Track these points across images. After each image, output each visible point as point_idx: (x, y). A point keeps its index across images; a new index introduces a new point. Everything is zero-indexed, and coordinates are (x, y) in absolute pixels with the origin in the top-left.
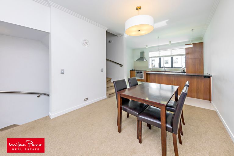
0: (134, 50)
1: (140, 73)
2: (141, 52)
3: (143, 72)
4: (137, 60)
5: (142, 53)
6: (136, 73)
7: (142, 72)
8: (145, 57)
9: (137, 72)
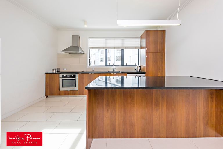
0: (58, 29)
1: (71, 77)
2: (73, 36)
3: (77, 75)
4: (63, 51)
5: (76, 38)
6: (61, 79)
7: (74, 76)
8: (82, 45)
9: (63, 77)
